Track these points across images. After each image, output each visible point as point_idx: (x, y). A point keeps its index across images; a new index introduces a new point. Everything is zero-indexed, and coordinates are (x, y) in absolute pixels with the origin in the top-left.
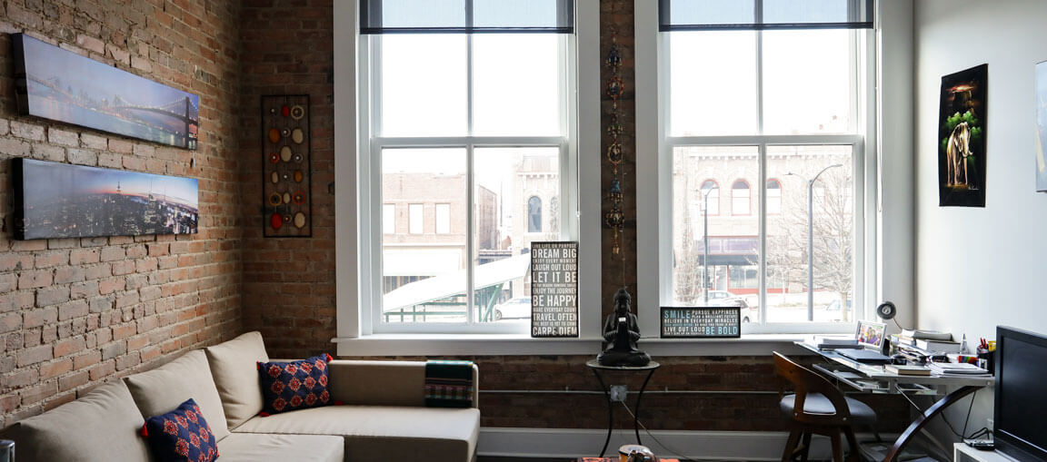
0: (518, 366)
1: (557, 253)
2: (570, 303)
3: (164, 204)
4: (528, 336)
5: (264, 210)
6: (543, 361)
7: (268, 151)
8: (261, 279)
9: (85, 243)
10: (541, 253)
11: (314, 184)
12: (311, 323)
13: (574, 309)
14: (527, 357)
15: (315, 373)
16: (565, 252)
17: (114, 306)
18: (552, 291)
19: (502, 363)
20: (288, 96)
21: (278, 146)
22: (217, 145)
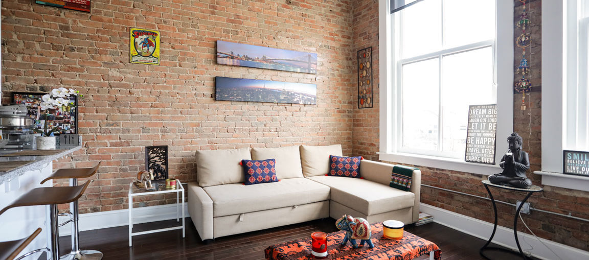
0: (458, 178)
1: (484, 112)
2: (491, 143)
3: (293, 93)
4: (463, 161)
5: (359, 97)
6: (473, 177)
7: (360, 73)
8: (358, 125)
9: (249, 103)
10: (474, 112)
11: (374, 85)
12: (372, 145)
13: (493, 147)
14: (464, 173)
15: (352, 163)
16: (490, 111)
17: (265, 126)
18: (480, 135)
19: (450, 174)
20: (365, 49)
21: (363, 69)
22: (336, 73)
